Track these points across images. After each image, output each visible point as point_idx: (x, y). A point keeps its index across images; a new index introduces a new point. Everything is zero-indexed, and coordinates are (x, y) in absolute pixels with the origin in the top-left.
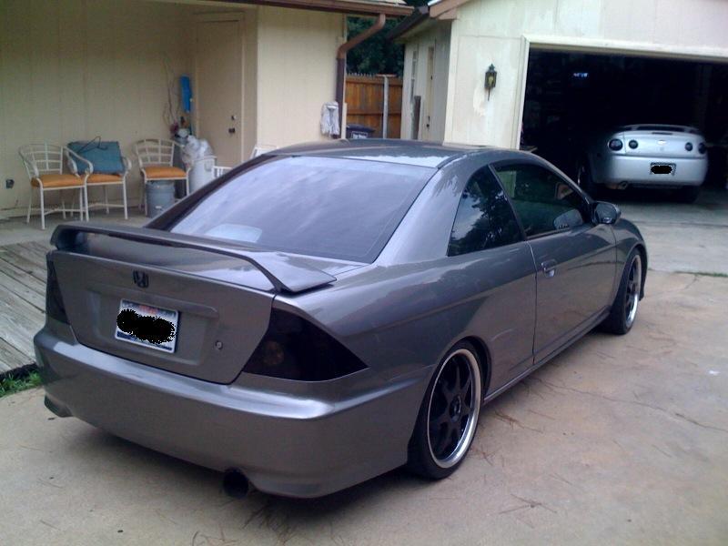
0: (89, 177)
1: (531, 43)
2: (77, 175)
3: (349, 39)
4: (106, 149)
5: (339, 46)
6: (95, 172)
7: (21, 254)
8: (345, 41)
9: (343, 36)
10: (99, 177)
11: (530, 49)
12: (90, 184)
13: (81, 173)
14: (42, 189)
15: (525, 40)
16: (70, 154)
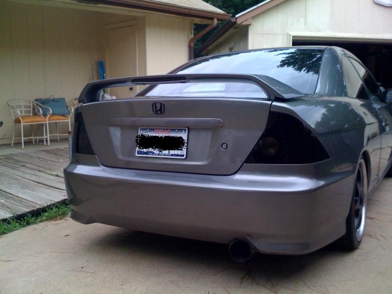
0: (49, 117)
1: (293, 37)
2: (42, 116)
3: (194, 35)
4: (58, 101)
5: (189, 40)
6: (53, 114)
7: (15, 158)
8: (193, 36)
9: (191, 34)
10: (55, 117)
11: (293, 40)
12: (50, 122)
13: (45, 115)
14: (22, 124)
15: (290, 35)
16: (37, 105)
